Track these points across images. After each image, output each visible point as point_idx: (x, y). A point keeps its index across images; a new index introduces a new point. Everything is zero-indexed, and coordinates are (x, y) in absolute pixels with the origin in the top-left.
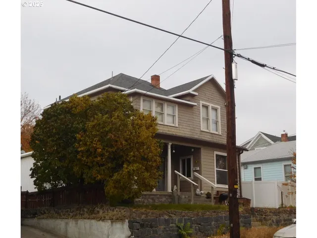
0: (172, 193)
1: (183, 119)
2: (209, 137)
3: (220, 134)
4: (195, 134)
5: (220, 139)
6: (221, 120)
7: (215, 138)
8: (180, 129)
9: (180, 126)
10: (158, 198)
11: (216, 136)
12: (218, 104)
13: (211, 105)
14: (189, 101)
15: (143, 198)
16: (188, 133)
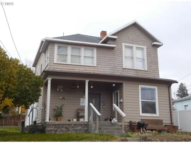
0: (88, 122)
1: (102, 60)
2: (133, 73)
3: (146, 70)
4: (116, 71)
5: (146, 74)
6: (147, 58)
7: (139, 74)
8: (99, 68)
9: (99, 66)
10: (73, 127)
11: (141, 72)
12: (144, 45)
13: (135, 46)
14: (109, 44)
15: (55, 127)
16: (107, 71)
